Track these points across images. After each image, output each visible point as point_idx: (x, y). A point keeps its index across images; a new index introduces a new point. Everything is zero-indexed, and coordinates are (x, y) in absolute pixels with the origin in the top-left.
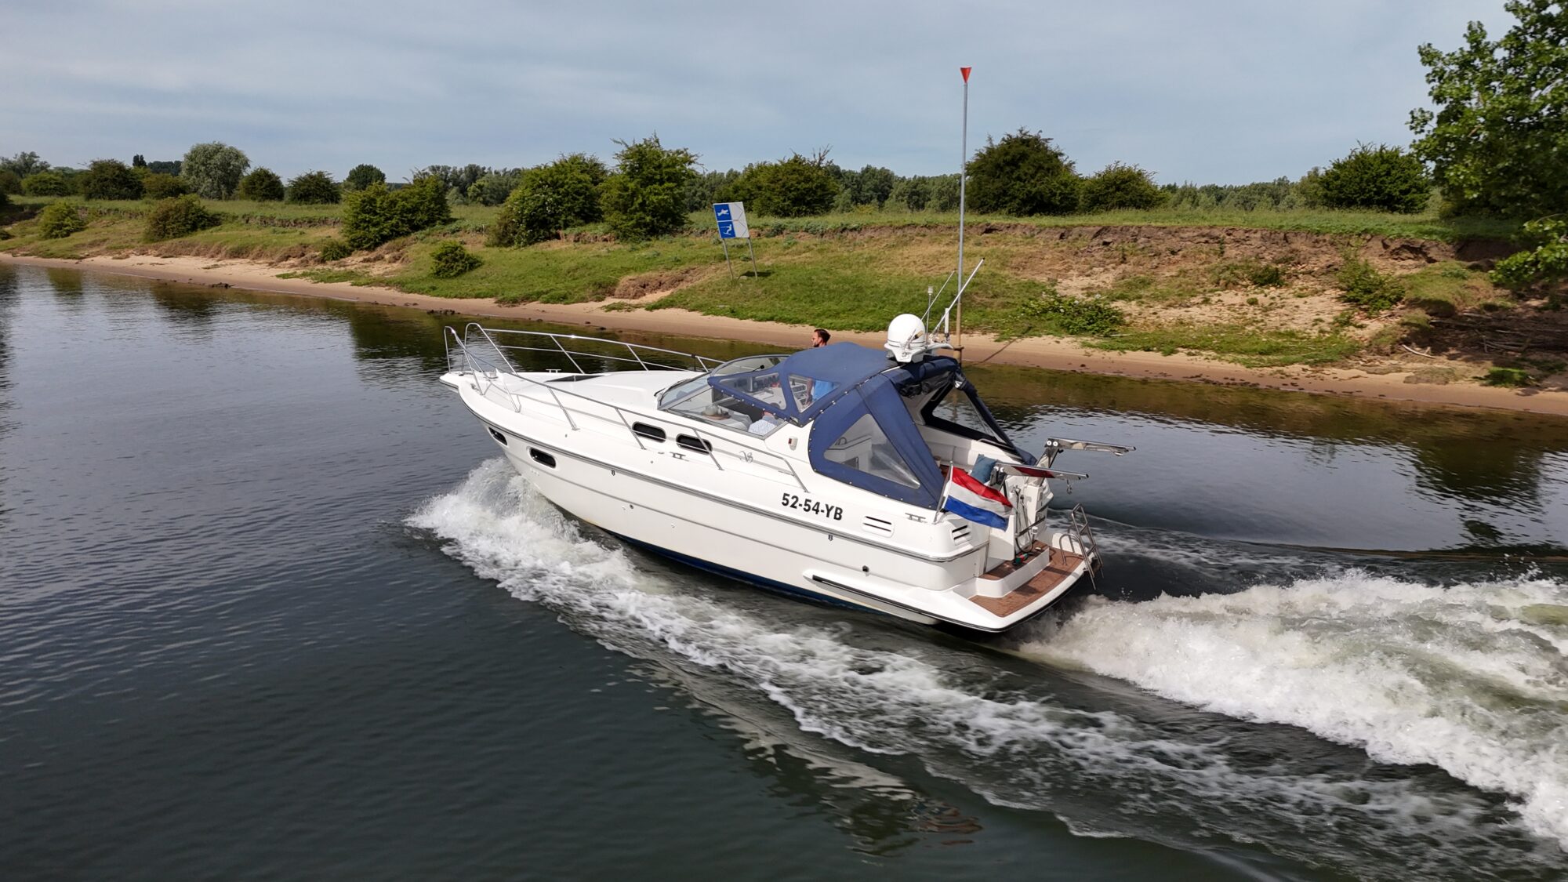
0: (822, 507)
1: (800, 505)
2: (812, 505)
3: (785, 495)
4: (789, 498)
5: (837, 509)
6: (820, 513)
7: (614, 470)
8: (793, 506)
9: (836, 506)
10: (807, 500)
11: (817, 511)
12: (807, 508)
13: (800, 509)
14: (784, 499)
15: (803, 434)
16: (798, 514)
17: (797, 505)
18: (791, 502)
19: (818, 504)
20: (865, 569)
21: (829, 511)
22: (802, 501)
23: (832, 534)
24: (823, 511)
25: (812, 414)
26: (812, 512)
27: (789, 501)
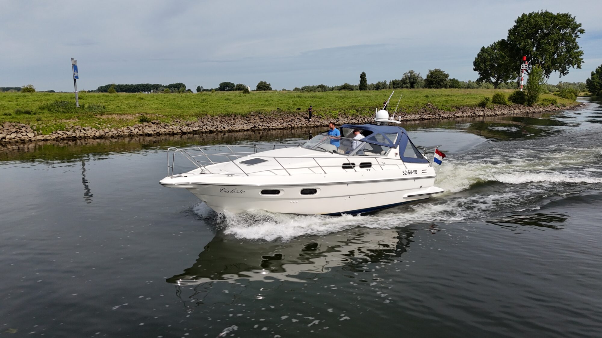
0: (412, 172)
2: (410, 172)
3: (403, 171)
5: (416, 170)
7: (348, 183)
8: (406, 174)
10: (409, 171)
11: (411, 173)
13: (407, 174)
15: (397, 150)
16: (408, 176)
18: (405, 173)
20: (421, 187)
21: (414, 172)
22: (407, 172)
23: (414, 179)
25: (398, 143)
26: (410, 174)
27: (404, 173)
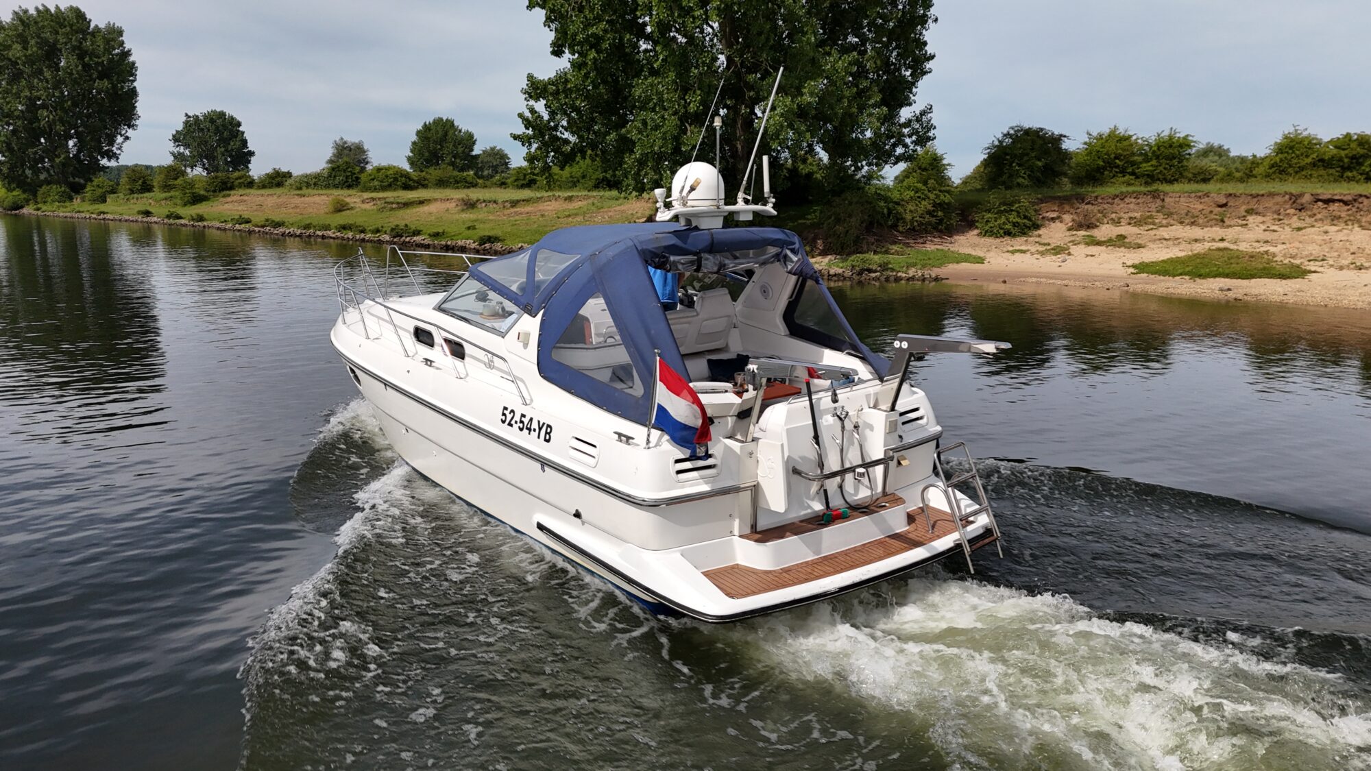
0: (535, 425)
1: (516, 422)
2: (526, 420)
3: (505, 408)
4: (507, 412)
5: (549, 426)
6: (532, 432)
7: (387, 384)
8: (510, 424)
9: (547, 423)
10: (523, 416)
11: (529, 429)
12: (521, 425)
13: (516, 427)
14: (504, 414)
15: (535, 326)
16: (512, 435)
17: (513, 422)
18: (509, 417)
19: (531, 419)
20: (577, 515)
21: (540, 429)
22: (517, 418)
23: (545, 463)
24: (535, 430)
26: (526, 431)
27: (507, 416)
